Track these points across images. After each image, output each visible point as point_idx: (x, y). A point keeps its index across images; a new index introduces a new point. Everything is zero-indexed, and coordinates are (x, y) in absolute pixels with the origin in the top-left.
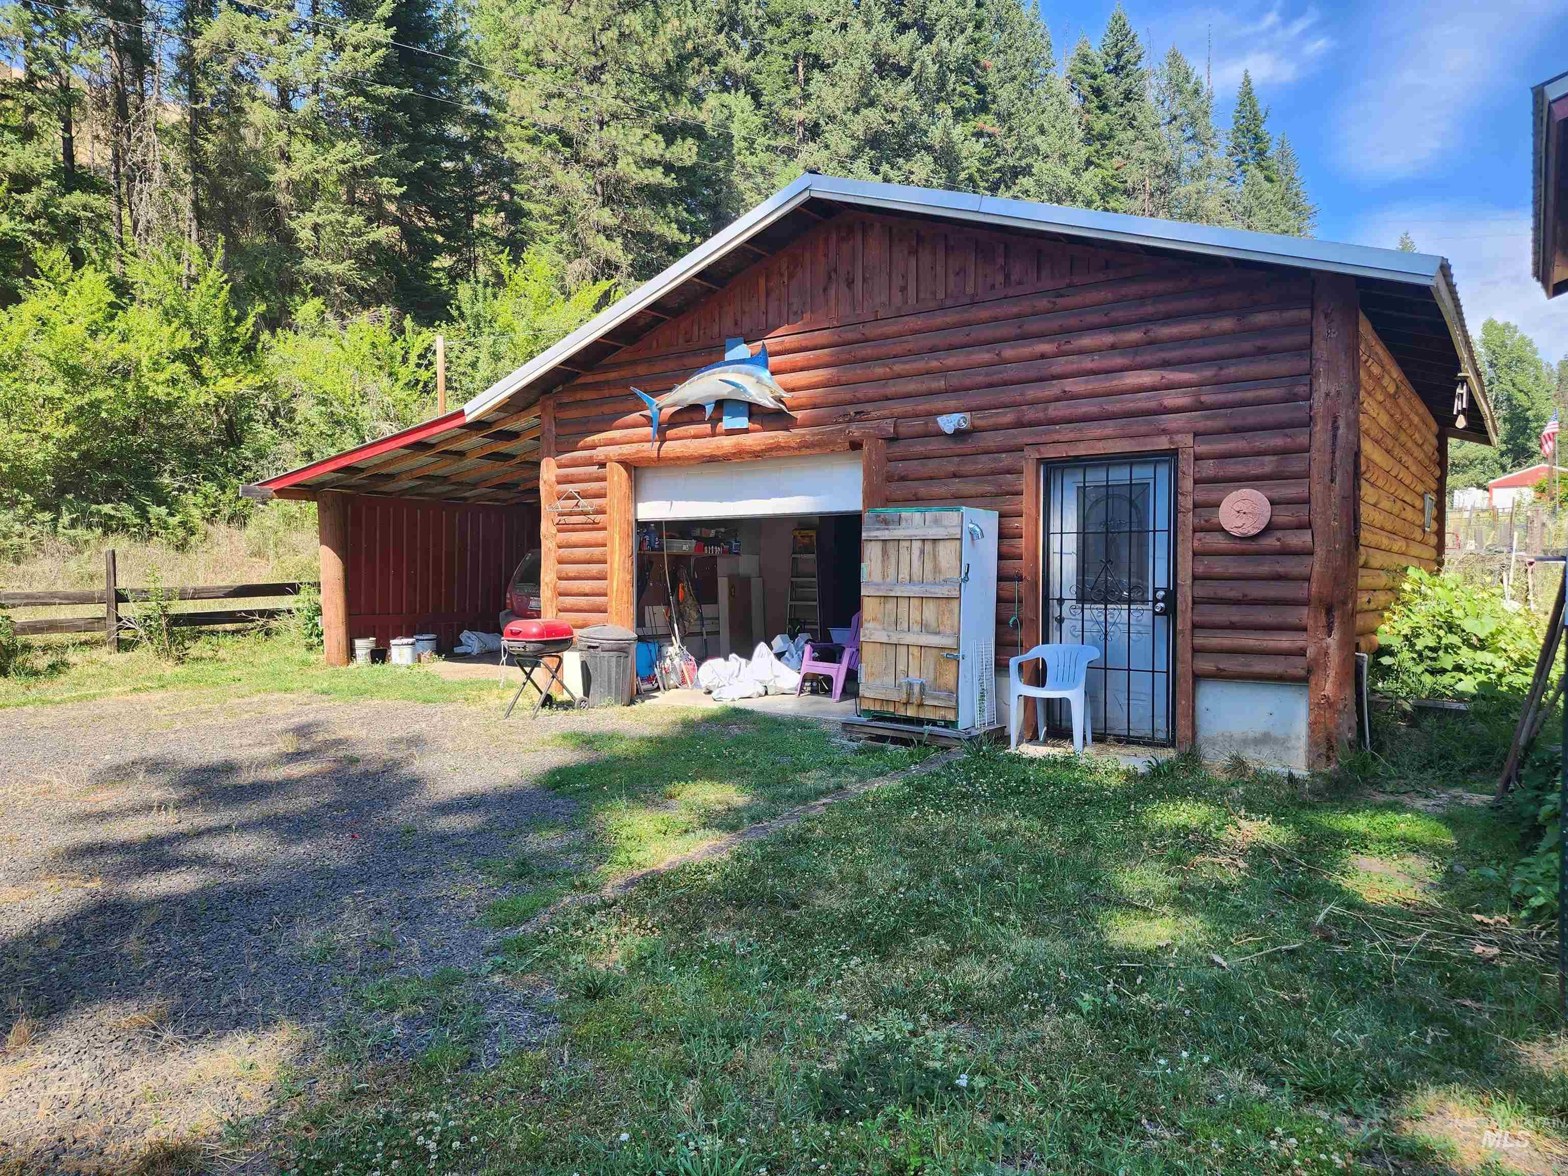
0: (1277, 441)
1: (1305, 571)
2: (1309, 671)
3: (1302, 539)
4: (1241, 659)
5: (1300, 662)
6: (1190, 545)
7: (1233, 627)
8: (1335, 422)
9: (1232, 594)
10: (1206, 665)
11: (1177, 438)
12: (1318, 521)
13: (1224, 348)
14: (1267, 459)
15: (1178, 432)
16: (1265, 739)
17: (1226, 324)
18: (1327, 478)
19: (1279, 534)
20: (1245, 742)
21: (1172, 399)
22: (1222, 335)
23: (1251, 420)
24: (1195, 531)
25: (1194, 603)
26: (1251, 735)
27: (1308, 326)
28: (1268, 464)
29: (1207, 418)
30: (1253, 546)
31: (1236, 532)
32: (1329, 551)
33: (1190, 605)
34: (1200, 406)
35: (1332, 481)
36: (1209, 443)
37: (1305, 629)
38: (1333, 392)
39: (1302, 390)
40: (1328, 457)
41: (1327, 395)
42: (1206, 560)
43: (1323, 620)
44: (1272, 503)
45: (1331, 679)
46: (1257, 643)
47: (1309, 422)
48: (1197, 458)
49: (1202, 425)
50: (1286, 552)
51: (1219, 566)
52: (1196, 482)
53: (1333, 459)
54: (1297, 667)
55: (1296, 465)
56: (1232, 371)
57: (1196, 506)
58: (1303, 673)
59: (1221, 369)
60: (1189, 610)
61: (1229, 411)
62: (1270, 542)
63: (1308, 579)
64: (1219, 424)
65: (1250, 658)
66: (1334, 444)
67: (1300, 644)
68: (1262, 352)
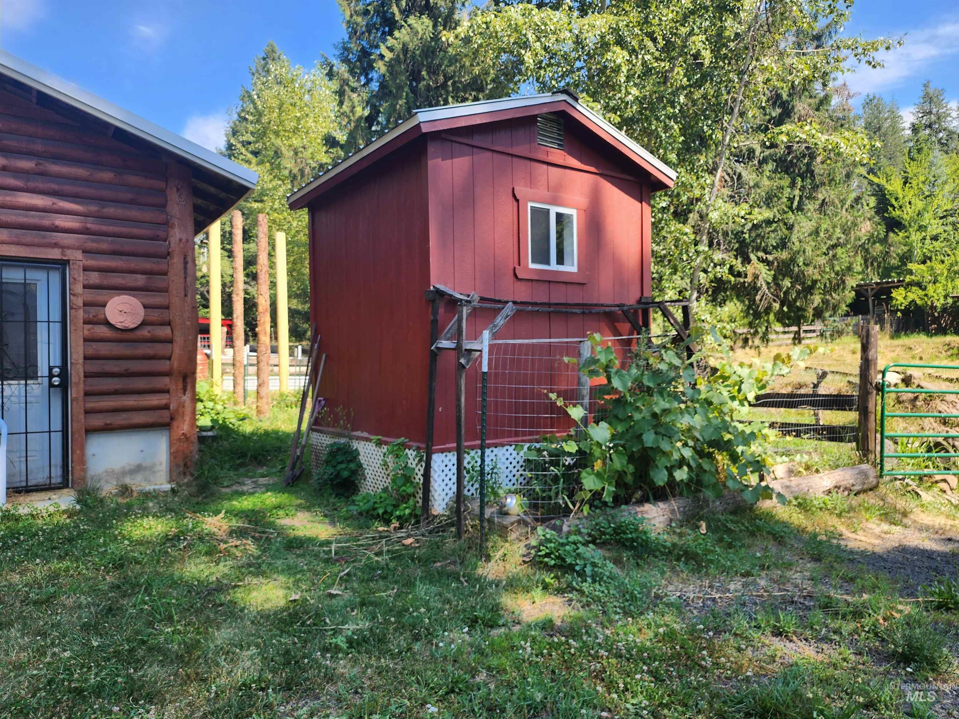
0: (147, 264)
1: (167, 353)
2: (172, 419)
3: (166, 331)
4: (124, 415)
5: (166, 413)
6: (81, 333)
7: (116, 393)
8: (185, 258)
9: (115, 369)
10: (97, 421)
11: (68, 252)
12: (177, 321)
13: (105, 193)
14: (139, 276)
15: (68, 248)
16: (138, 469)
17: (107, 176)
18: (183, 293)
19: (149, 328)
20: (124, 473)
21: (62, 221)
22: (101, 182)
23: (126, 248)
24: (85, 323)
25: (85, 376)
26: (128, 468)
27: (162, 192)
28: (140, 280)
29: (93, 241)
30: (131, 336)
31: (119, 326)
32: (185, 341)
33: (82, 378)
34: (85, 231)
35: (186, 296)
36: (93, 259)
37: (168, 391)
38: (184, 240)
39: (162, 234)
40: (182, 280)
41: (180, 240)
42: (94, 345)
43: (181, 386)
44: (145, 307)
45: (187, 423)
46: (135, 403)
47: (167, 255)
48: (86, 269)
49: (91, 245)
50: (154, 340)
51: (104, 349)
52: (85, 287)
53: (185, 282)
54: (165, 415)
55: (159, 281)
56: (110, 210)
57: (85, 304)
58: (167, 420)
59: (103, 208)
60: (82, 382)
61: (110, 239)
62: (145, 332)
63: (169, 358)
64: (104, 246)
65: (130, 414)
66: (185, 273)
67: (164, 402)
68: (132, 202)
